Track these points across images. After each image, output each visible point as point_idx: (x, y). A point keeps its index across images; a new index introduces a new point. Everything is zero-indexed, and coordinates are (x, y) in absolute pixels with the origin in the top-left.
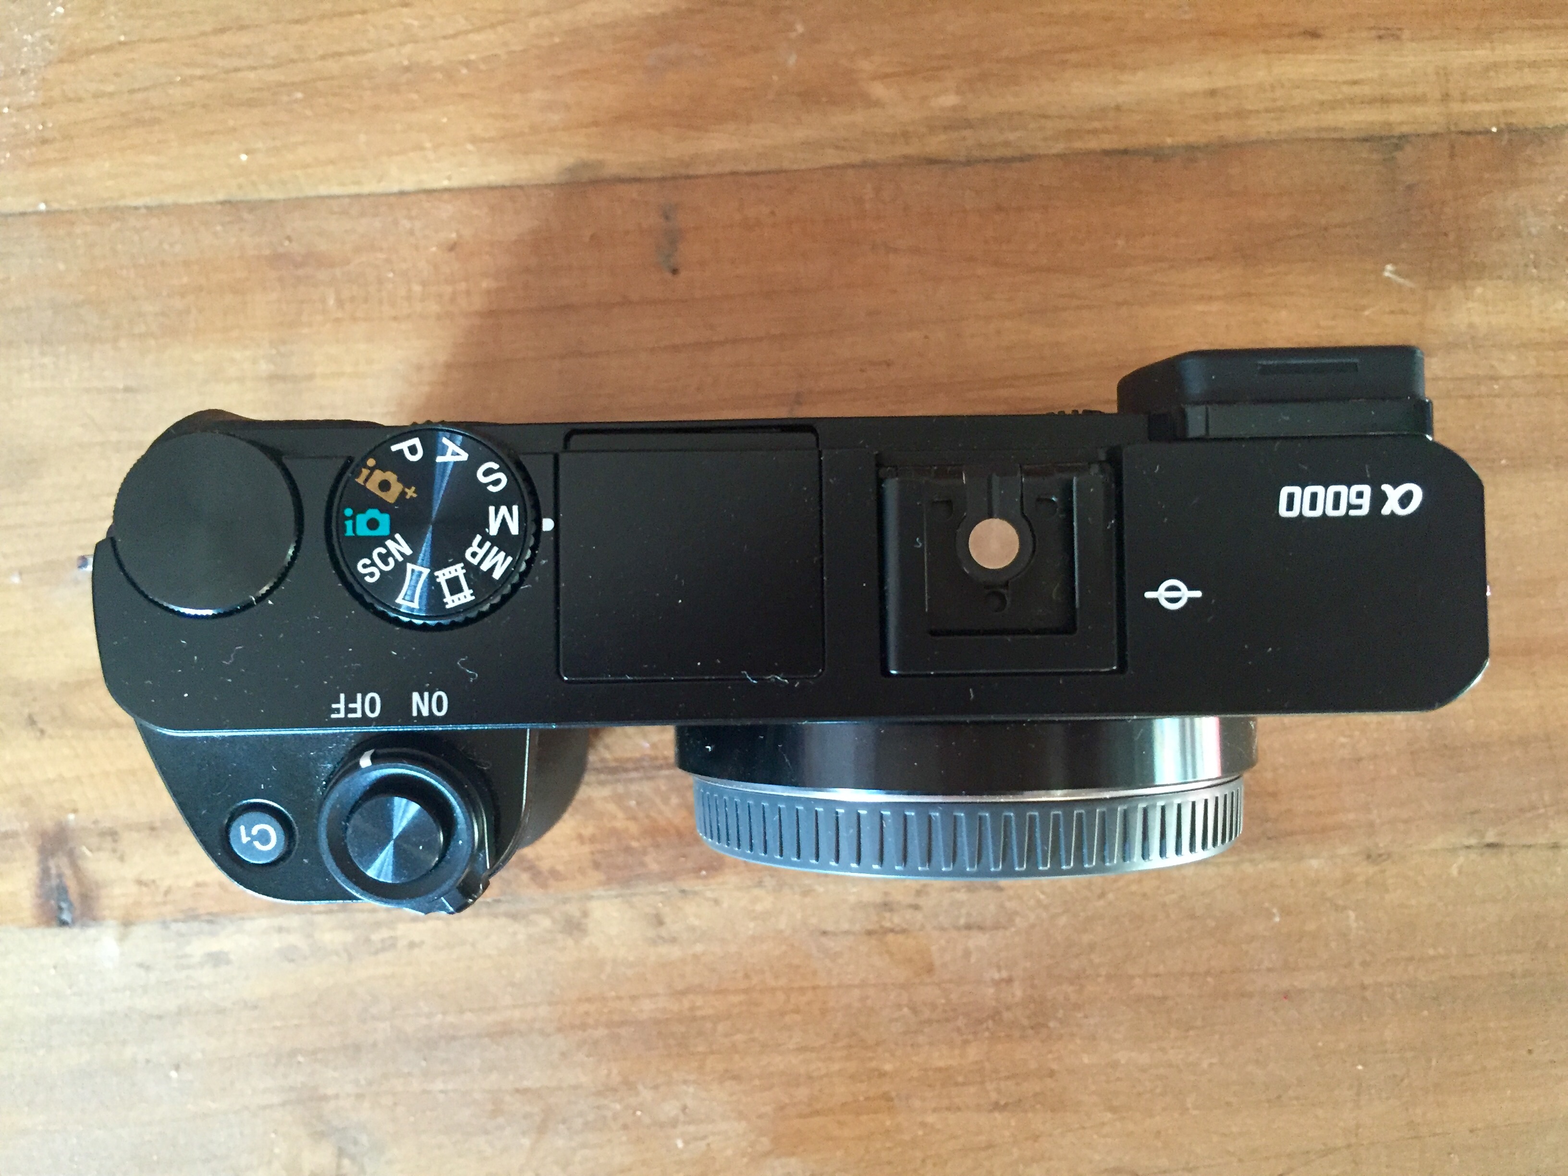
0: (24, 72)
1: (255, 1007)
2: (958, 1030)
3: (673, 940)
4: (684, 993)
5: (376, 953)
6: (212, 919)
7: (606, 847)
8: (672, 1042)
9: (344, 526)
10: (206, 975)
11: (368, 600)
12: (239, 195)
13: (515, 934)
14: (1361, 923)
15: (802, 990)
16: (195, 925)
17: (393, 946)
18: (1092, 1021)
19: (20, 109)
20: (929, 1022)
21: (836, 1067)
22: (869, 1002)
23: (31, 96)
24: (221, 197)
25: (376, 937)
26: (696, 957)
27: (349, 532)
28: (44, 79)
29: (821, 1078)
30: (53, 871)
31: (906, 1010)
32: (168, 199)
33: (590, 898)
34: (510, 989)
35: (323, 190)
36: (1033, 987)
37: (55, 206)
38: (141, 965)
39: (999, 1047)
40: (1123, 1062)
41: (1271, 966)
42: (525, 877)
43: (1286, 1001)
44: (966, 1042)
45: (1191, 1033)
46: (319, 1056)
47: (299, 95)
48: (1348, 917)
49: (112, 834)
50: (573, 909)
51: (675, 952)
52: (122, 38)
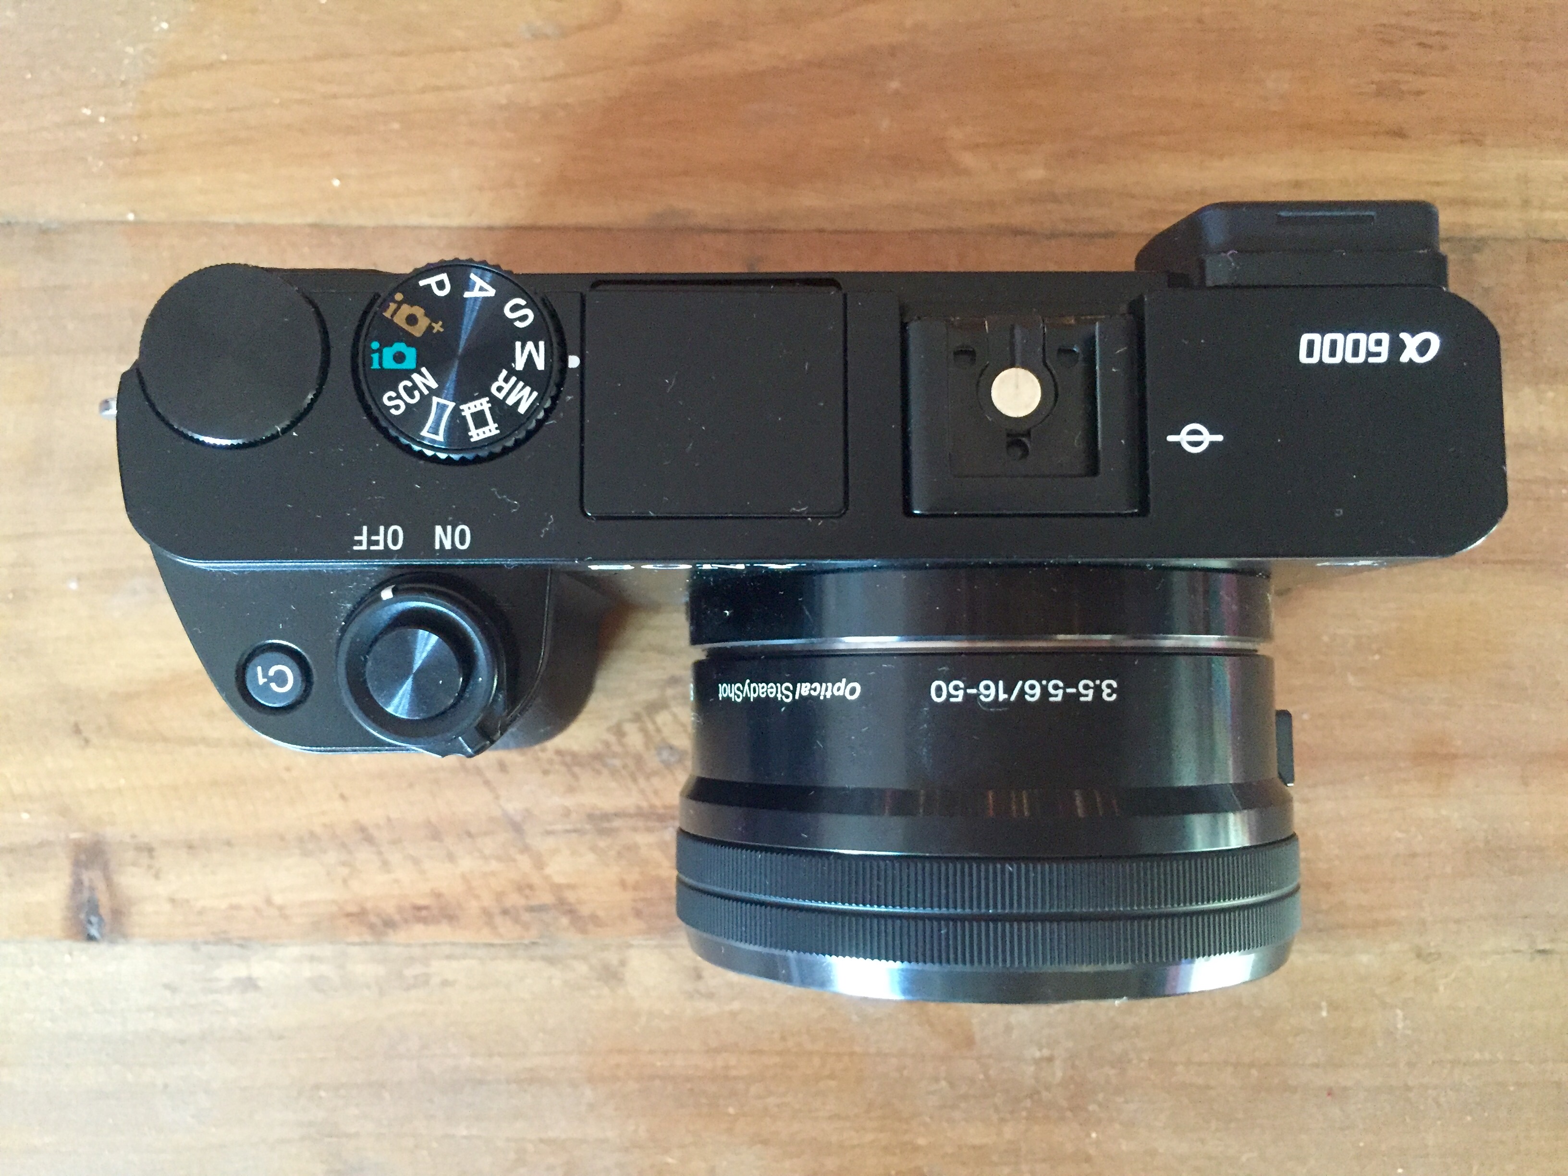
0: (124, 83)
1: (281, 1038)
2: (997, 1109)
3: (710, 996)
4: (717, 1051)
5: (408, 989)
6: (244, 943)
7: (649, 895)
8: (704, 1100)
9: (371, 359)
10: (232, 1001)
11: (393, 433)
12: (328, 220)
13: (550, 978)
14: (1408, 1022)
15: (839, 1056)
16: (226, 949)
17: (426, 983)
18: (1132, 1107)
19: (116, 119)
20: (965, 1097)
21: (870, 1137)
22: (905, 1073)
23: (128, 108)
24: (311, 219)
25: (409, 972)
26: (733, 1015)
27: (376, 365)
28: (143, 92)
29: (853, 1147)
30: (86, 883)
31: (943, 1083)
32: (258, 218)
33: (630, 946)
34: (541, 1035)
35: (413, 220)
36: (1073, 1067)
37: (145, 217)
38: (167, 986)
39: (1036, 1128)
40: (1161, 1150)
41: (1316, 1061)
42: (565, 921)
43: (1329, 1098)
44: (1003, 1120)
45: (1233, 1125)
46: (342, 1092)
47: (396, 126)
48: (1396, 1015)
49: (150, 850)
50: (613, 958)
51: (711, 1008)
52: (224, 57)
